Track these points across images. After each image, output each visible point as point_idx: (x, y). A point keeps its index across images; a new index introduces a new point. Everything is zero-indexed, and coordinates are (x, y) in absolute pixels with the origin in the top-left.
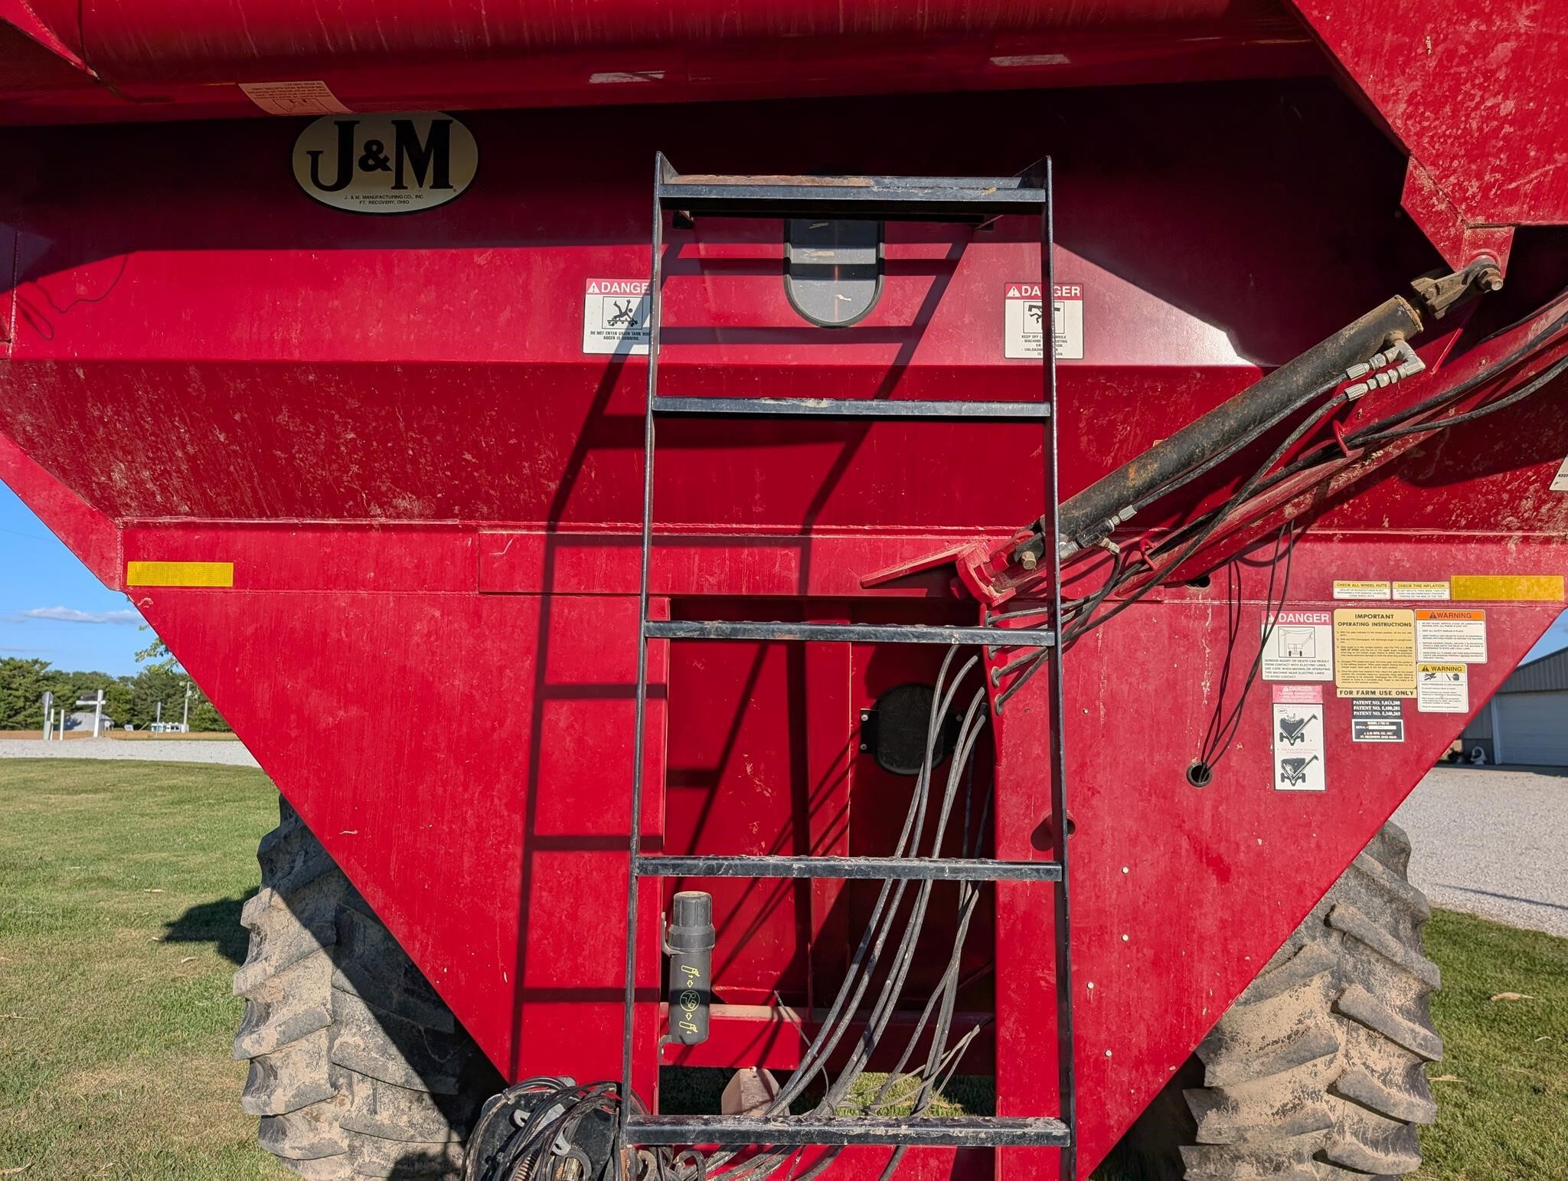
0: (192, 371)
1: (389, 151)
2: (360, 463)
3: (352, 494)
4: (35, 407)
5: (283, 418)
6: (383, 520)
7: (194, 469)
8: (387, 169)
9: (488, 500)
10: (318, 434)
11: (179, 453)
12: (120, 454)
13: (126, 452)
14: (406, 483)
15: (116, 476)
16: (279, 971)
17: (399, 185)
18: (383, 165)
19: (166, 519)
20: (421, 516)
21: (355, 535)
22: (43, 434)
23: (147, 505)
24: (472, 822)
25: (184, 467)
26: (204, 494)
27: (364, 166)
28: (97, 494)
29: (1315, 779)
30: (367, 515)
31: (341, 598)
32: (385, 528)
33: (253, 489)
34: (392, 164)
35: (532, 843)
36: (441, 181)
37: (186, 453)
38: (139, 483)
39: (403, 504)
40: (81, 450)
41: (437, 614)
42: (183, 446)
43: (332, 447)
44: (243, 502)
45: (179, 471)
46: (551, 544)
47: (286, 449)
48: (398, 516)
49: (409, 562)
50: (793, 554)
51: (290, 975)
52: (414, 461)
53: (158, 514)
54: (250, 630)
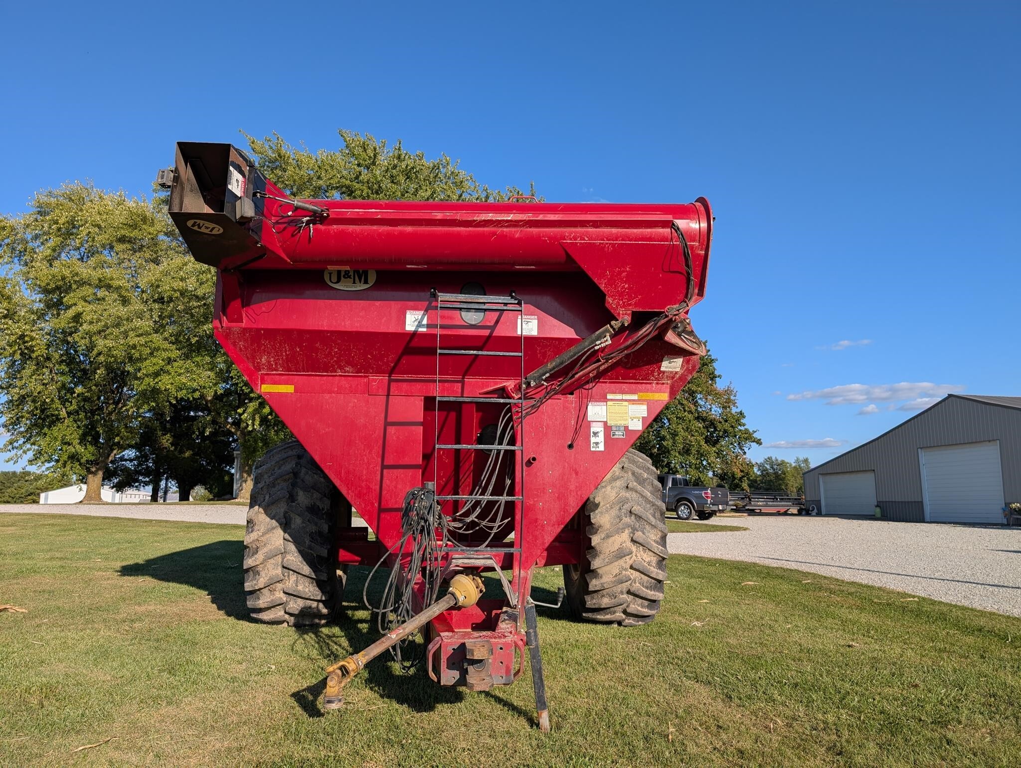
0: (295, 332)
1: (351, 273)
2: (337, 357)
3: (333, 366)
4: (246, 340)
5: (318, 345)
6: (340, 374)
7: (286, 359)
8: (351, 278)
9: (372, 368)
10: (326, 349)
11: (284, 354)
12: (266, 354)
13: (268, 353)
14: (349, 363)
15: (263, 360)
16: (264, 534)
17: (354, 283)
18: (350, 277)
19: (274, 372)
20: (352, 372)
21: (331, 378)
22: (245, 348)
23: (270, 368)
24: (366, 461)
25: (284, 358)
26: (288, 365)
27: (344, 277)
28: (256, 365)
29: (601, 448)
30: (336, 372)
31: (327, 396)
32: (340, 376)
33: (303, 364)
34: (352, 277)
35: (384, 467)
36: (366, 282)
37: (286, 354)
38: (269, 362)
39: (347, 369)
40: (255, 352)
41: (356, 401)
42: (286, 352)
43: (330, 353)
44: (299, 368)
45: (282, 358)
46: (390, 381)
47: (316, 353)
48: (345, 373)
49: (347, 386)
50: (460, 384)
51: (268, 536)
52: (353, 357)
53: (272, 371)
54: (299, 405)
